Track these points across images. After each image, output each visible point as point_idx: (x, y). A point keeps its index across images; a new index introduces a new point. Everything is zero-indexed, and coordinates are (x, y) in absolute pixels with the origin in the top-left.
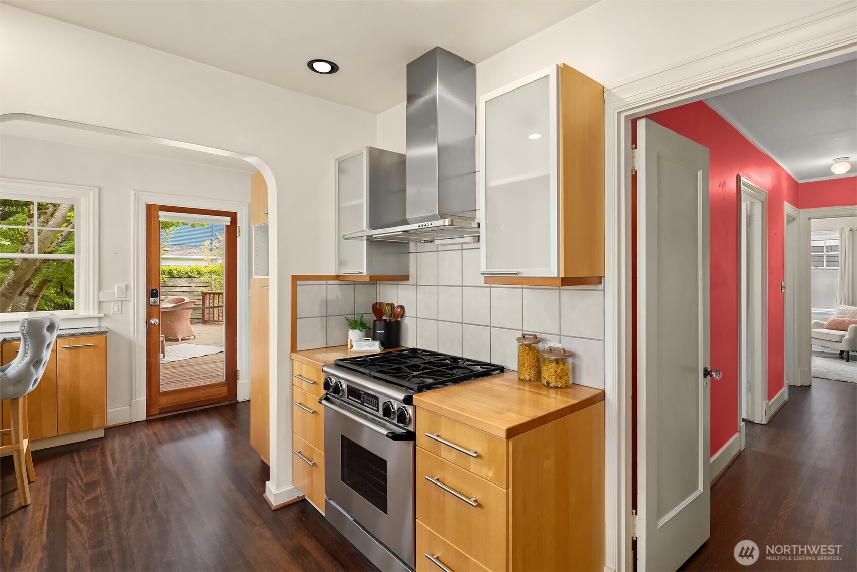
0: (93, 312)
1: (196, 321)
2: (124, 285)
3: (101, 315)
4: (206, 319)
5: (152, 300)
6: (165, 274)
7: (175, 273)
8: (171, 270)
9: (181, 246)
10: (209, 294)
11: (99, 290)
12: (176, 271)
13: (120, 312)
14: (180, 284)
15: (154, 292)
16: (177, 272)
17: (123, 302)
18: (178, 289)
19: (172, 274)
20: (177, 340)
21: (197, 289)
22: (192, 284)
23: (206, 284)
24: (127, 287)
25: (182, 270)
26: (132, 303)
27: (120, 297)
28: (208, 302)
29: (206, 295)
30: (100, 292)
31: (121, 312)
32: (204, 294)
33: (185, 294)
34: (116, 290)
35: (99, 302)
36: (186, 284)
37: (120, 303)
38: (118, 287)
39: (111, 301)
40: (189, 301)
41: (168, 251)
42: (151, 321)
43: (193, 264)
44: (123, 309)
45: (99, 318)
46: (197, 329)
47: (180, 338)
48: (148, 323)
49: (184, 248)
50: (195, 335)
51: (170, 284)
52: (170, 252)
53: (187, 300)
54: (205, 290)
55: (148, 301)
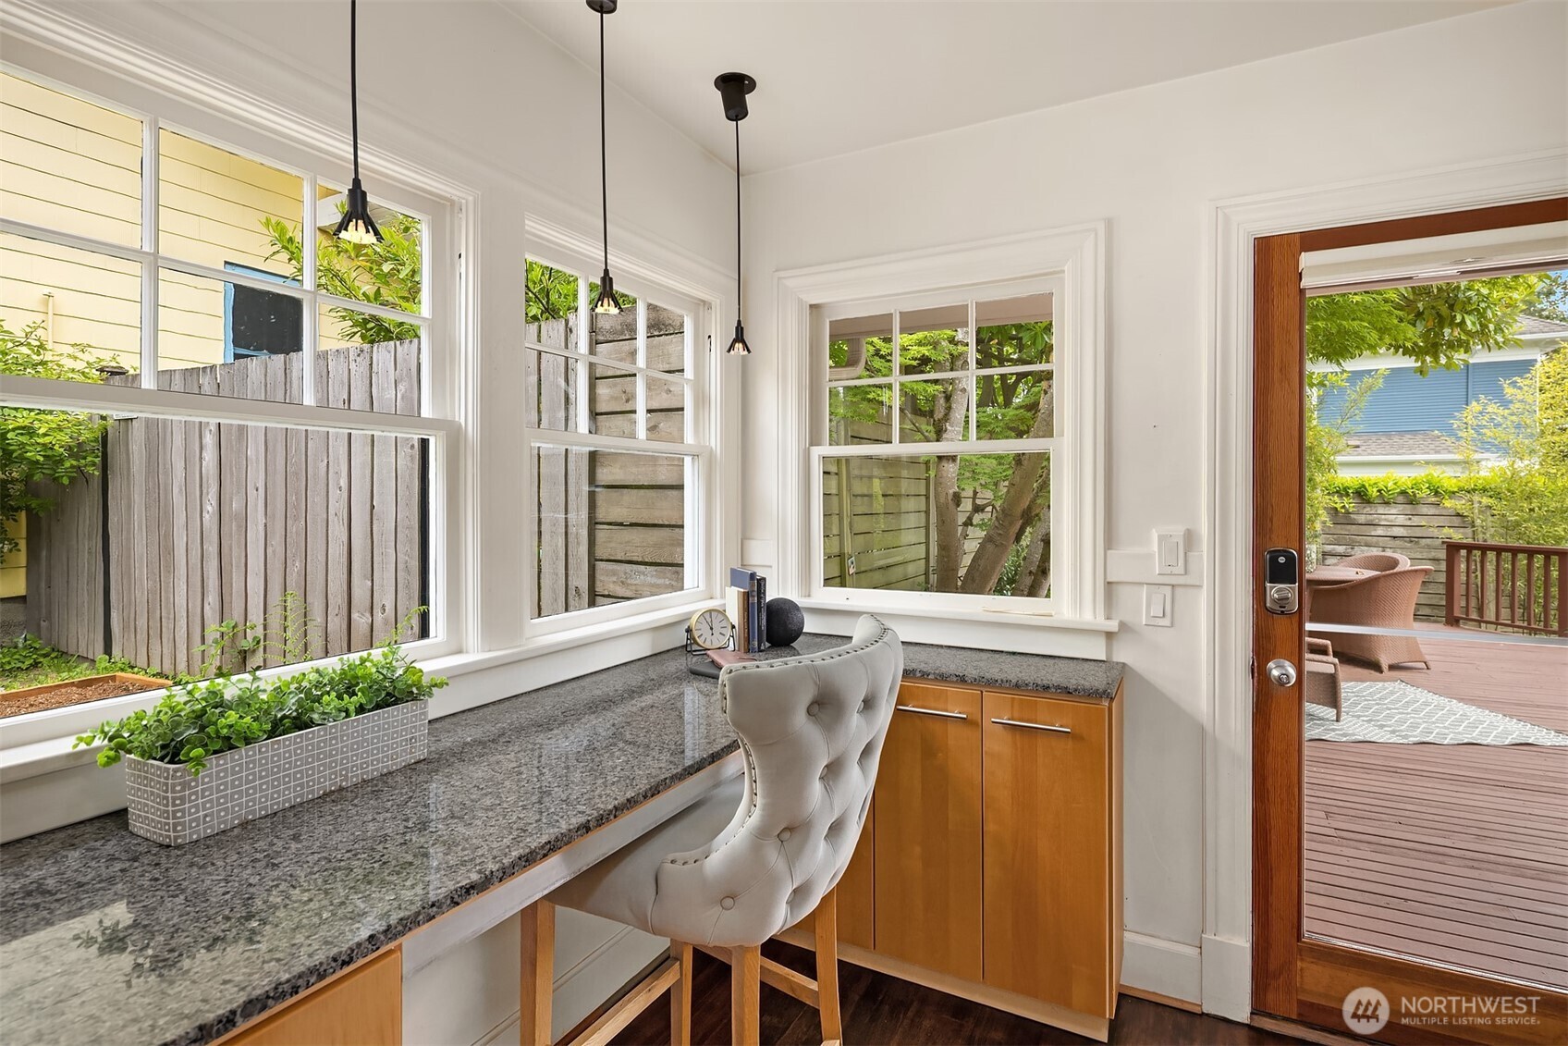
0: (1091, 615)
1: (1427, 611)
2: (1178, 531)
3: (1113, 626)
4: (1457, 613)
5: (1274, 591)
6: (1347, 495)
7: (1373, 492)
8: (1364, 486)
9: (1388, 434)
10: (1470, 548)
11: (1110, 540)
12: (1375, 490)
13: (1166, 622)
14: (1385, 520)
15: (1282, 560)
16: (1379, 491)
17: (1179, 591)
18: (1380, 531)
19: (1366, 495)
20: (1376, 667)
21: (1435, 532)
22: (1416, 521)
23: (1457, 521)
24: (1190, 539)
25: (1390, 485)
26: (1203, 597)
27: (1168, 570)
28: (1463, 566)
29: (1458, 551)
30: (1109, 552)
31: (1172, 625)
32: (1453, 548)
33: (1398, 542)
34: (1155, 548)
35: (1108, 583)
36: (1401, 520)
37: (1168, 590)
38: (1161, 538)
39: (1141, 584)
40: (1408, 567)
41: (1358, 447)
42: (1271, 665)
43: (1418, 474)
44: (1176, 608)
45: (1109, 635)
46: (1433, 638)
47: (1385, 661)
48: (1258, 671)
49: (1396, 439)
50: (1427, 658)
51: (1362, 519)
52: (1363, 448)
53: (1405, 564)
54: (1457, 536)
55: (1259, 594)
